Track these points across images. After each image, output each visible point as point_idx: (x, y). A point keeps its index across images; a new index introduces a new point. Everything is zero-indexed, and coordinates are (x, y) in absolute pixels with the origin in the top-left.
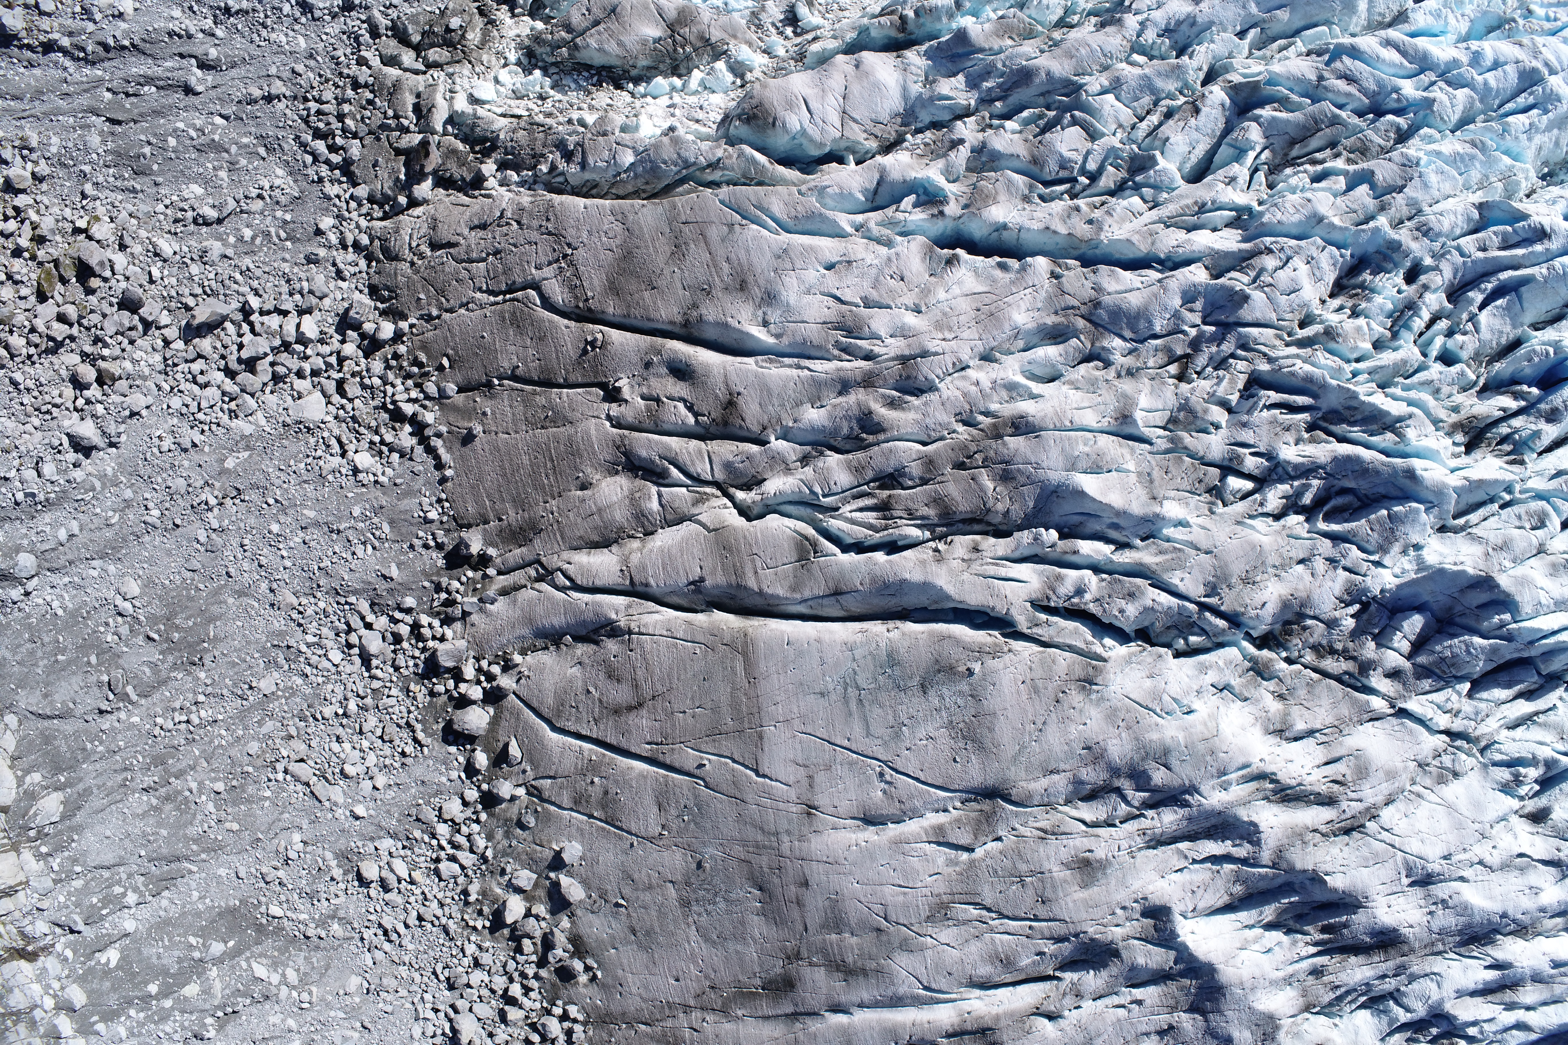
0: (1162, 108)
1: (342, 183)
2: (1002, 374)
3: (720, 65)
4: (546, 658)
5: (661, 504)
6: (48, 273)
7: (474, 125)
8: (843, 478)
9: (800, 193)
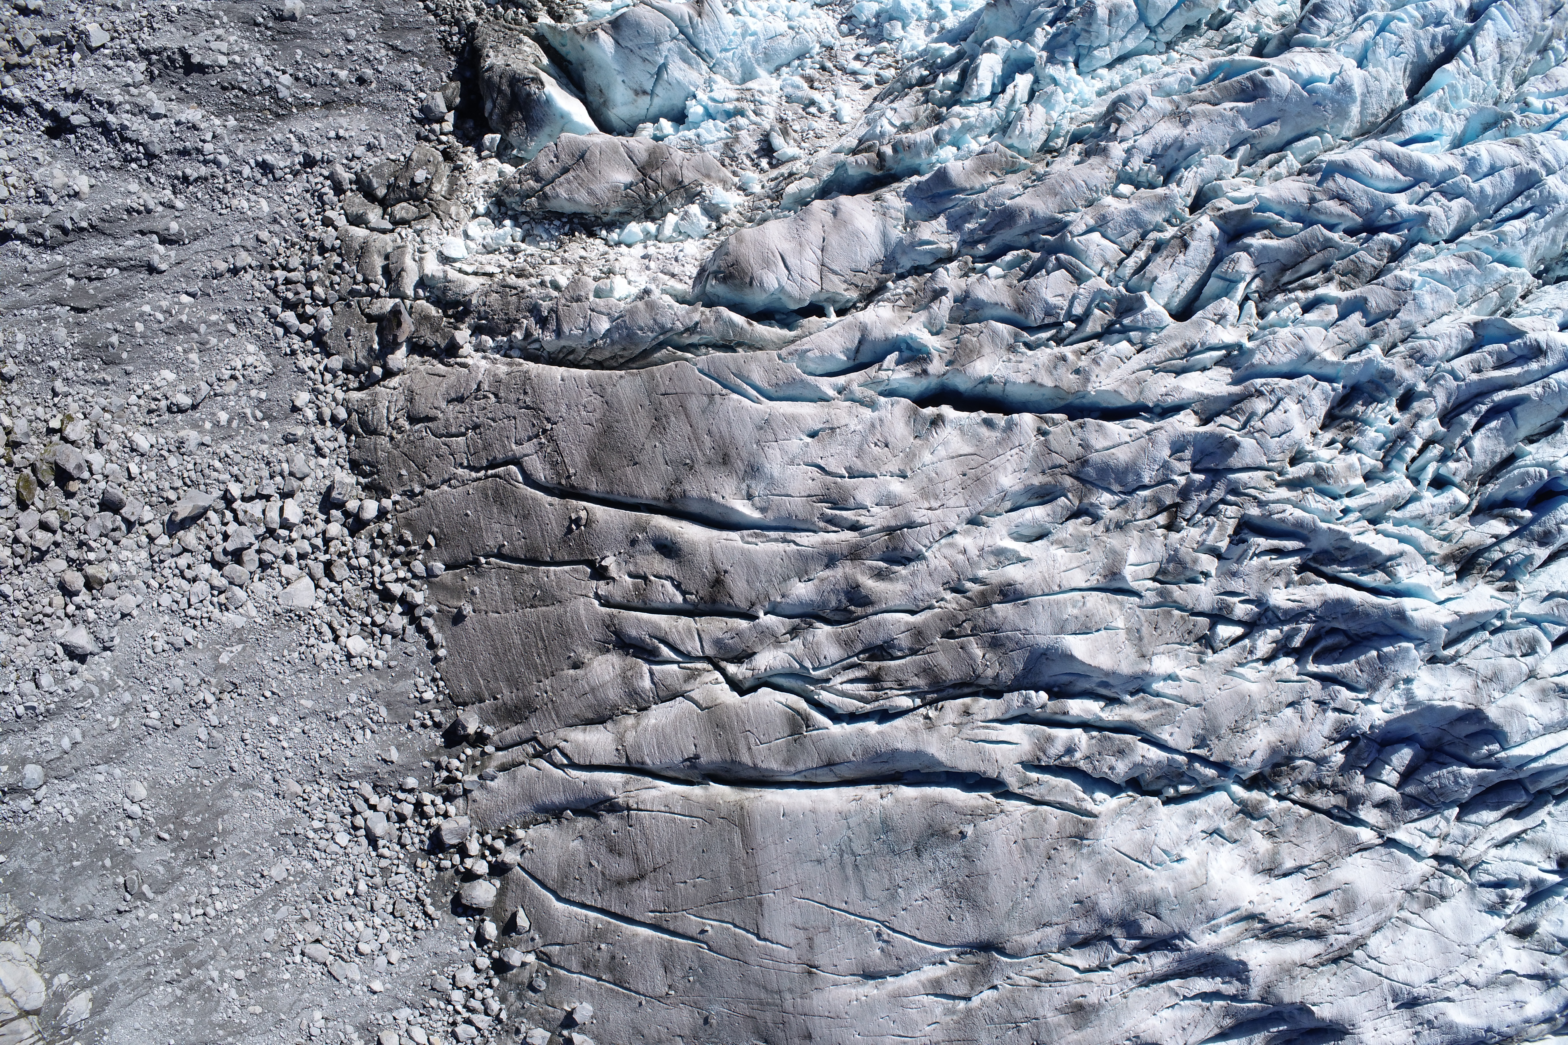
0: (1149, 243)
1: (315, 354)
2: (989, 541)
3: (695, 209)
4: (548, 832)
5: (653, 682)
6: (27, 480)
7: (445, 289)
8: (833, 652)
9: (780, 357)
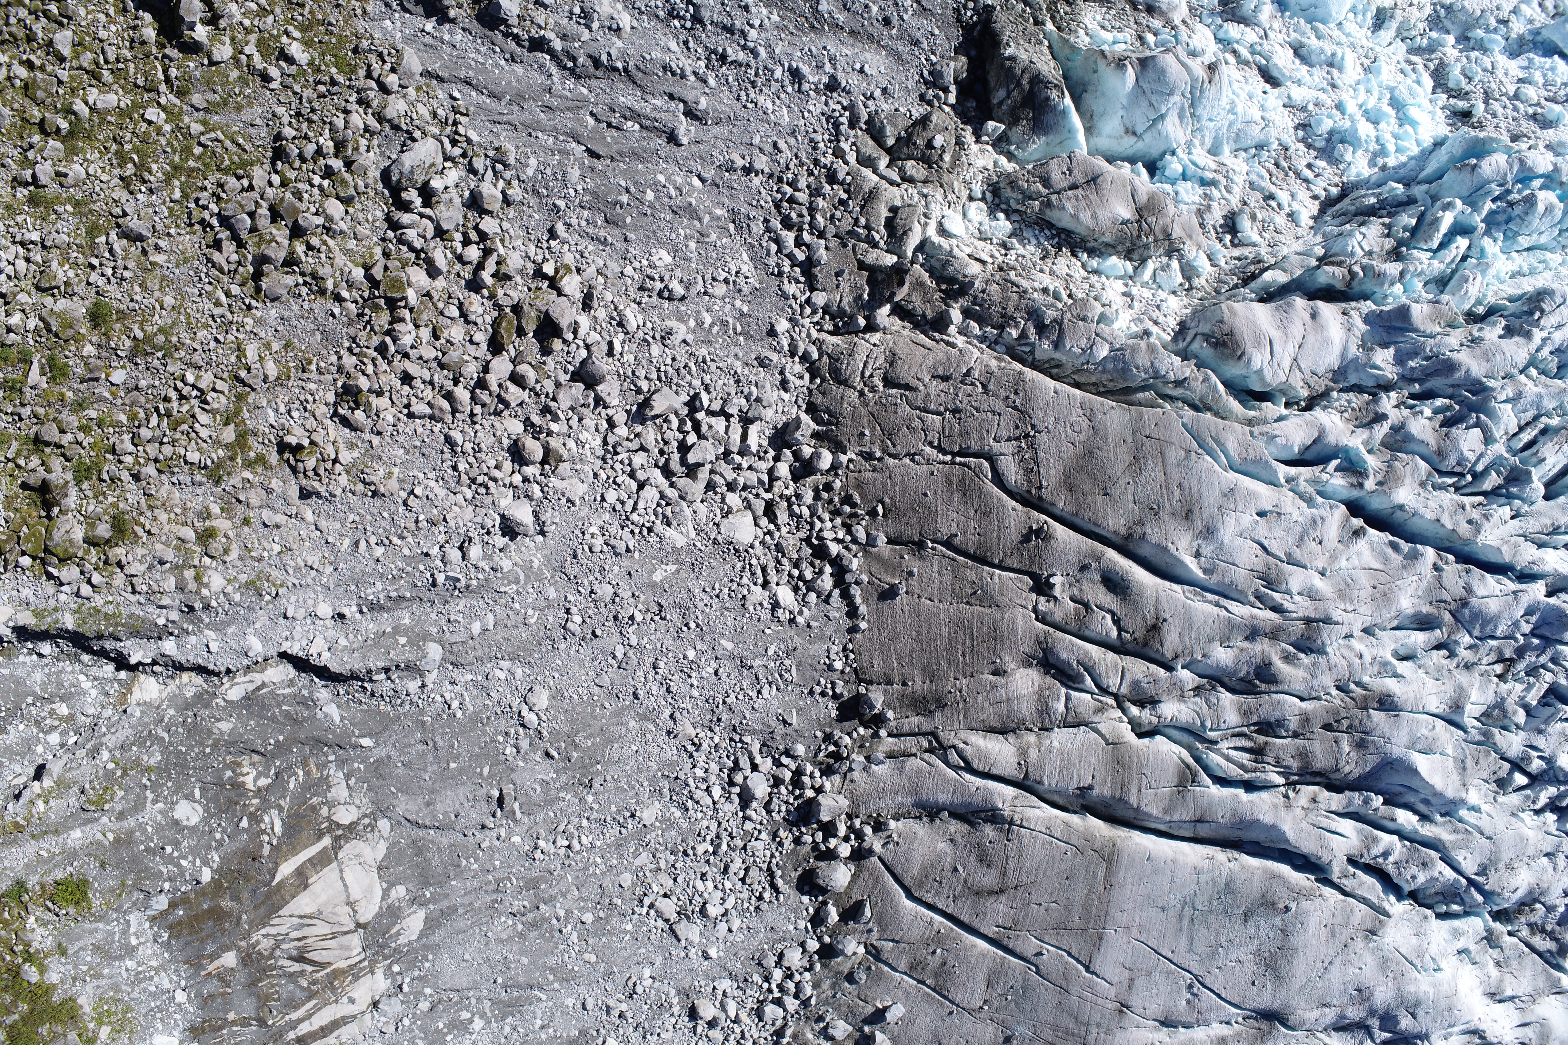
0: (1540, 425)
1: (799, 282)
2: (1378, 650)
3: (1174, 263)
4: (920, 829)
5: (1066, 706)
7: (948, 263)
9: (1252, 434)
